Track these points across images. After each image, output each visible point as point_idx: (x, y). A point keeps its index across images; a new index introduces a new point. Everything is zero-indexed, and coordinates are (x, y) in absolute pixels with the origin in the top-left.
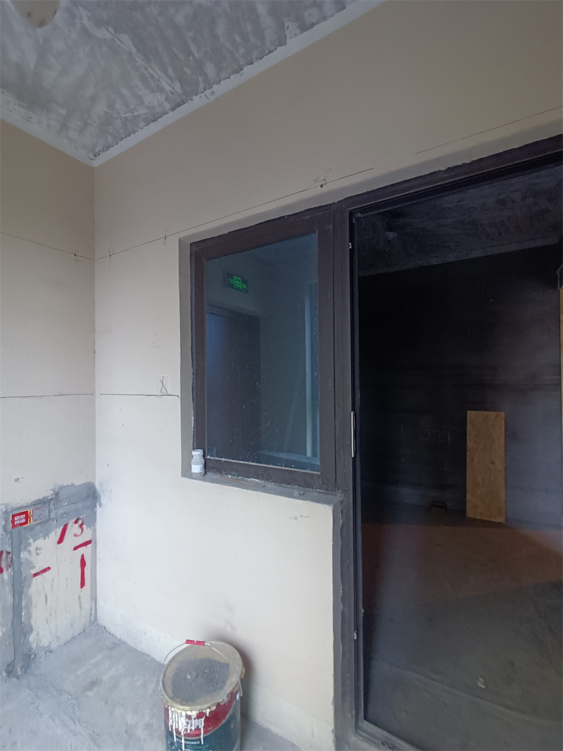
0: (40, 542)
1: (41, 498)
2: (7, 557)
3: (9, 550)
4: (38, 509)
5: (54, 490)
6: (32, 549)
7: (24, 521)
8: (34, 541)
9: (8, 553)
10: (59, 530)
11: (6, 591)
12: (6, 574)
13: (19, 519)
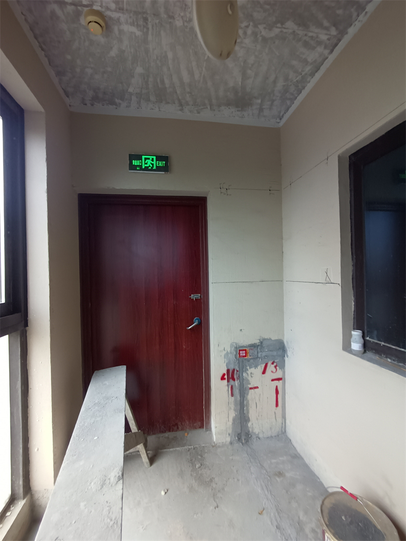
0: (252, 370)
1: (253, 343)
2: (237, 373)
3: (238, 370)
4: (252, 349)
5: (260, 340)
6: (249, 372)
7: (244, 355)
8: (250, 368)
10: (263, 366)
11: (236, 392)
12: (237, 383)
13: (242, 353)
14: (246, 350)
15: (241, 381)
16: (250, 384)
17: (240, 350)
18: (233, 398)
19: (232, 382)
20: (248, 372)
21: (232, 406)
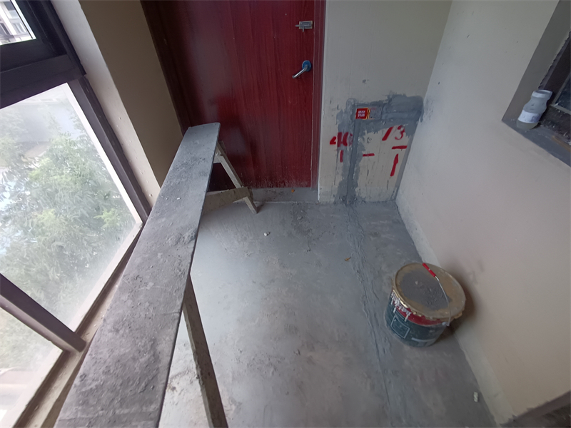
1: (378, 101)
2: (350, 138)
4: (374, 109)
5: (389, 96)
7: (364, 115)
9: (351, 135)
10: (386, 130)
11: (347, 157)
12: (348, 148)
13: (361, 114)
14: (366, 110)
17: (358, 110)
18: (342, 163)
19: (343, 147)
20: (365, 137)
21: (340, 171)
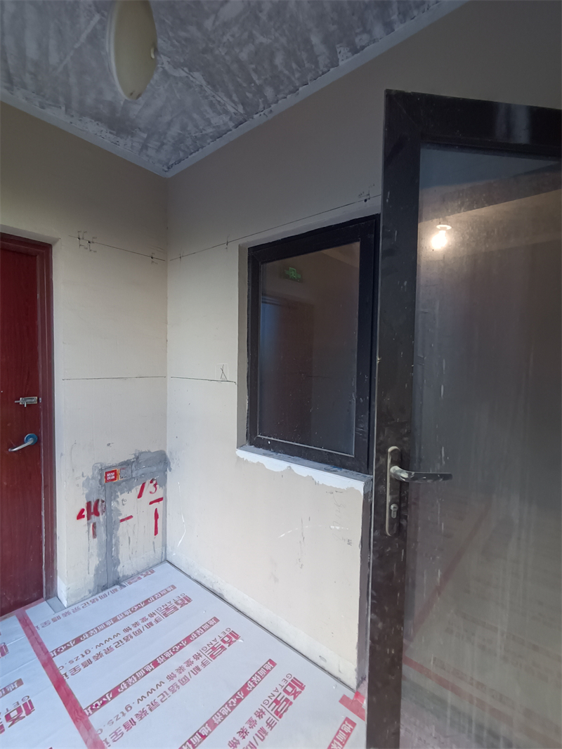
0: (125, 496)
1: (126, 460)
2: (102, 505)
3: (104, 499)
4: (123, 469)
5: (135, 454)
6: (119, 500)
7: (114, 477)
8: (121, 494)
9: (103, 501)
10: (139, 487)
11: (101, 530)
12: (101, 517)
13: (110, 476)
14: (115, 471)
15: (108, 514)
16: (121, 514)
17: (106, 473)
18: (96, 539)
19: (94, 518)
21: (95, 551)
